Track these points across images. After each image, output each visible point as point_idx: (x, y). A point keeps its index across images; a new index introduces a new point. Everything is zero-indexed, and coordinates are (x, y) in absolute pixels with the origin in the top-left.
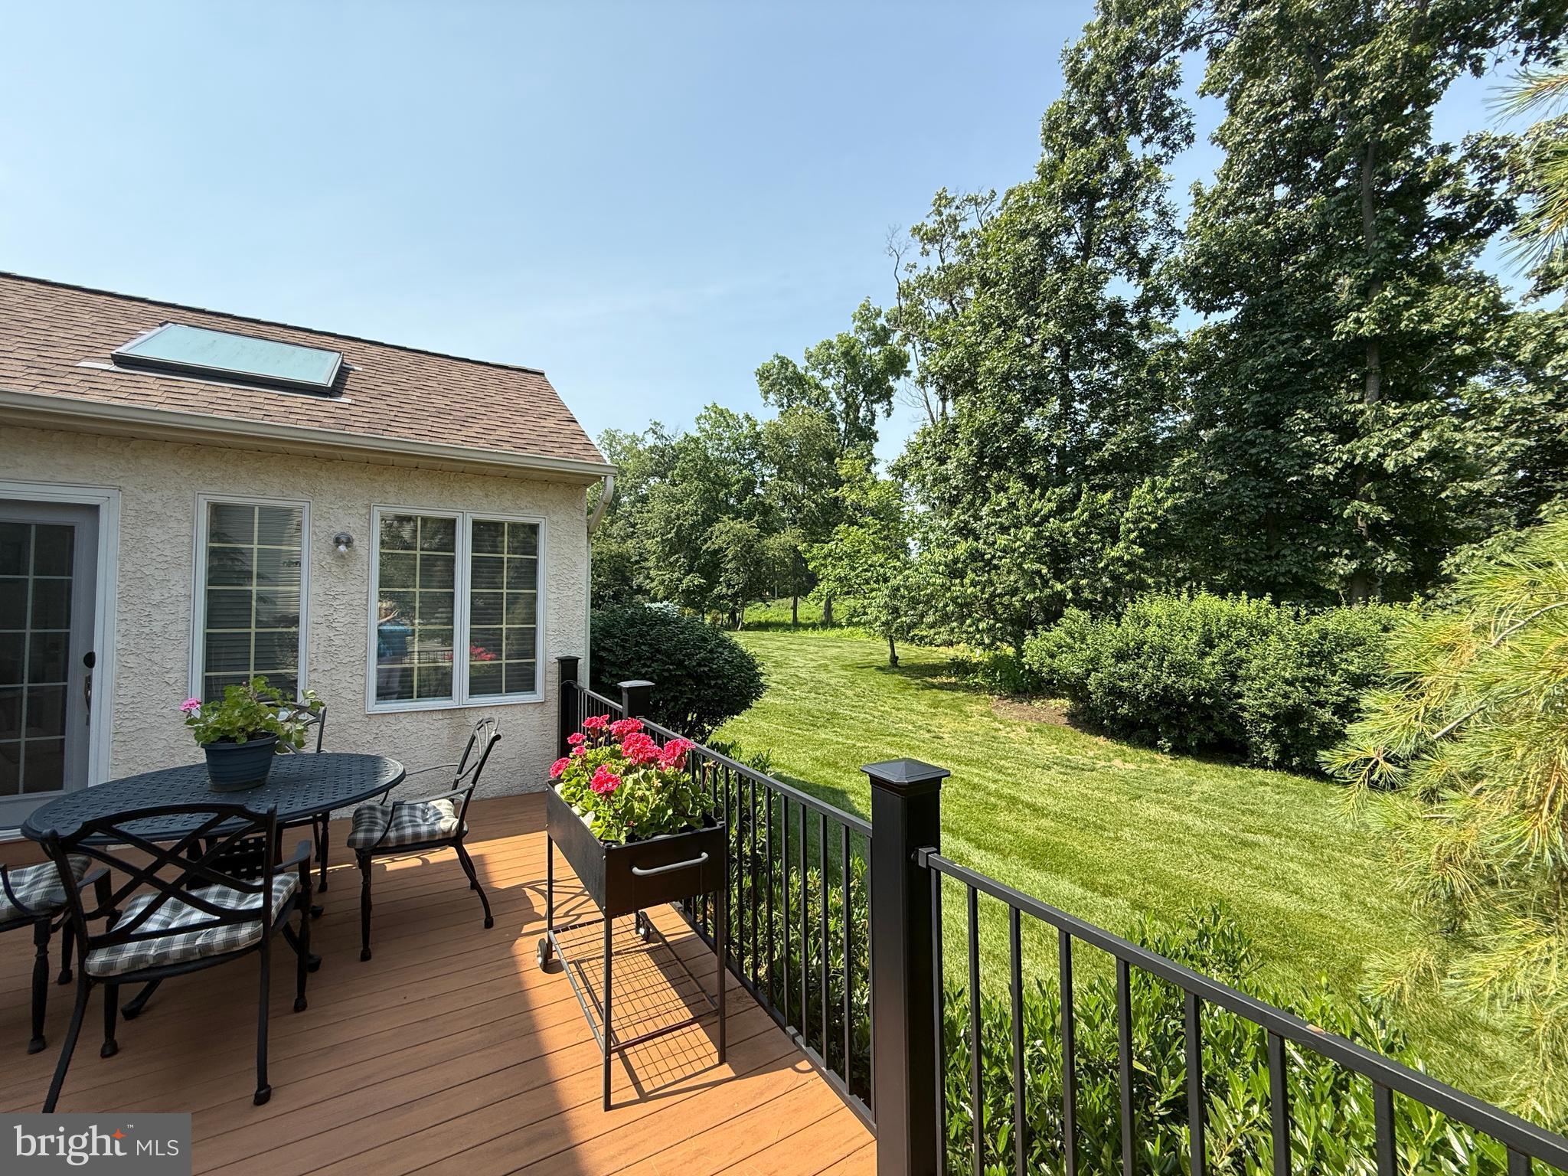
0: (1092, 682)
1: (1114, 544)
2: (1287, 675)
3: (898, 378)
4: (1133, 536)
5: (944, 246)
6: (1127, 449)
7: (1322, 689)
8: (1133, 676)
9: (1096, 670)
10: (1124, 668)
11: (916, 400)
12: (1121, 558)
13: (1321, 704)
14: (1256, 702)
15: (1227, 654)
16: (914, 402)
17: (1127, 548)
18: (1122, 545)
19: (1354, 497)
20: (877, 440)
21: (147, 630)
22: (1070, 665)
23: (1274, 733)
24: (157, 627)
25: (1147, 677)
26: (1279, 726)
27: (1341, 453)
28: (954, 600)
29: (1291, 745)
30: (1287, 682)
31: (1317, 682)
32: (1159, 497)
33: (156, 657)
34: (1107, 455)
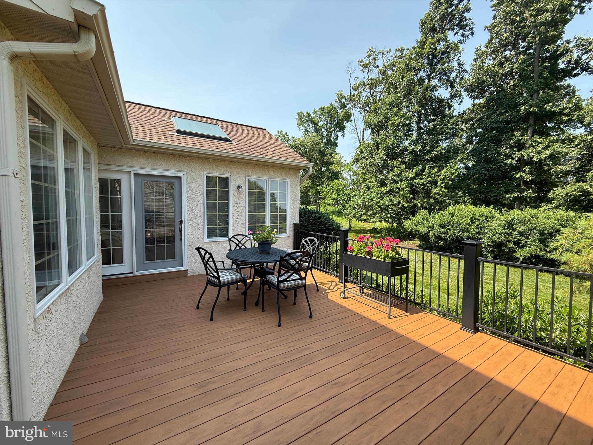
0: (431, 234)
1: (435, 188)
2: (499, 232)
3: (347, 122)
4: (442, 185)
5: (370, 70)
6: (441, 153)
7: (510, 237)
8: (446, 233)
9: (432, 230)
10: (442, 230)
11: (353, 131)
12: (438, 193)
13: (509, 241)
14: (487, 241)
15: (478, 225)
16: (352, 131)
17: (441, 189)
18: (439, 188)
19: (520, 171)
20: (337, 146)
21: (194, 214)
22: (423, 229)
23: (492, 251)
24: (196, 213)
25: (451, 233)
26: (494, 249)
27: (517, 155)
28: (380, 206)
29: (498, 255)
30: (500, 234)
31: (509, 234)
32: (453, 172)
33: (196, 222)
34: (433, 155)
